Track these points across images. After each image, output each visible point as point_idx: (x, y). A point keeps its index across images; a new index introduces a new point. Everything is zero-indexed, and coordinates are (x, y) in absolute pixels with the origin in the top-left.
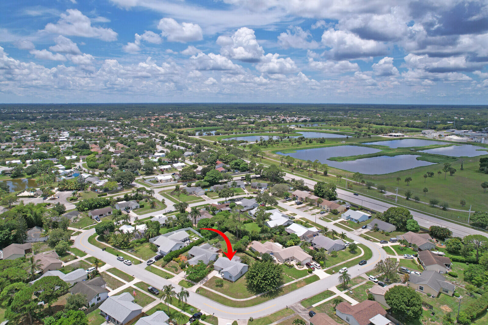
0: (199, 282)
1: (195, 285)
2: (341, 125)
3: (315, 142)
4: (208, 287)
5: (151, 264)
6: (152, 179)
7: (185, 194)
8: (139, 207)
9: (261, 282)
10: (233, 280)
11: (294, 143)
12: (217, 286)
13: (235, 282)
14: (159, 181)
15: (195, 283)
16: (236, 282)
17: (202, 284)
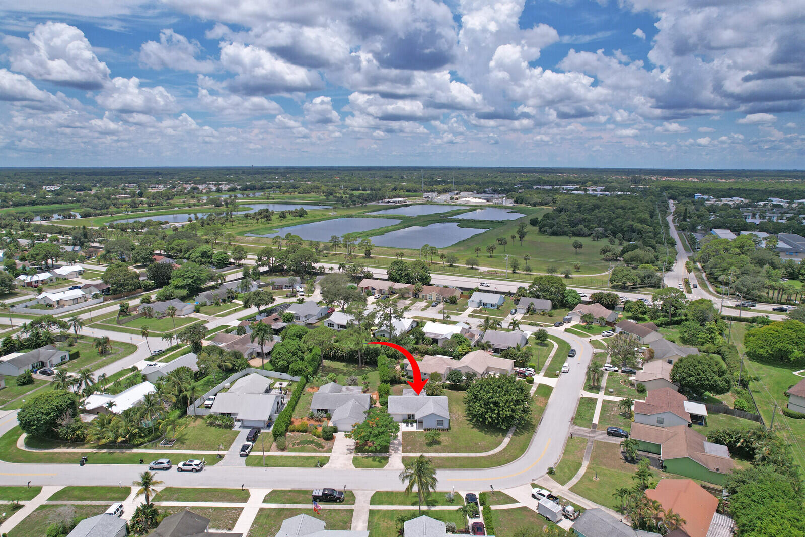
0: (391, 451)
2: (299, 193)
3: (289, 216)
5: (249, 452)
6: (29, 304)
7: (151, 317)
8: (68, 358)
11: (260, 220)
13: (450, 428)
14: (55, 304)
16: (453, 429)
17: (399, 452)
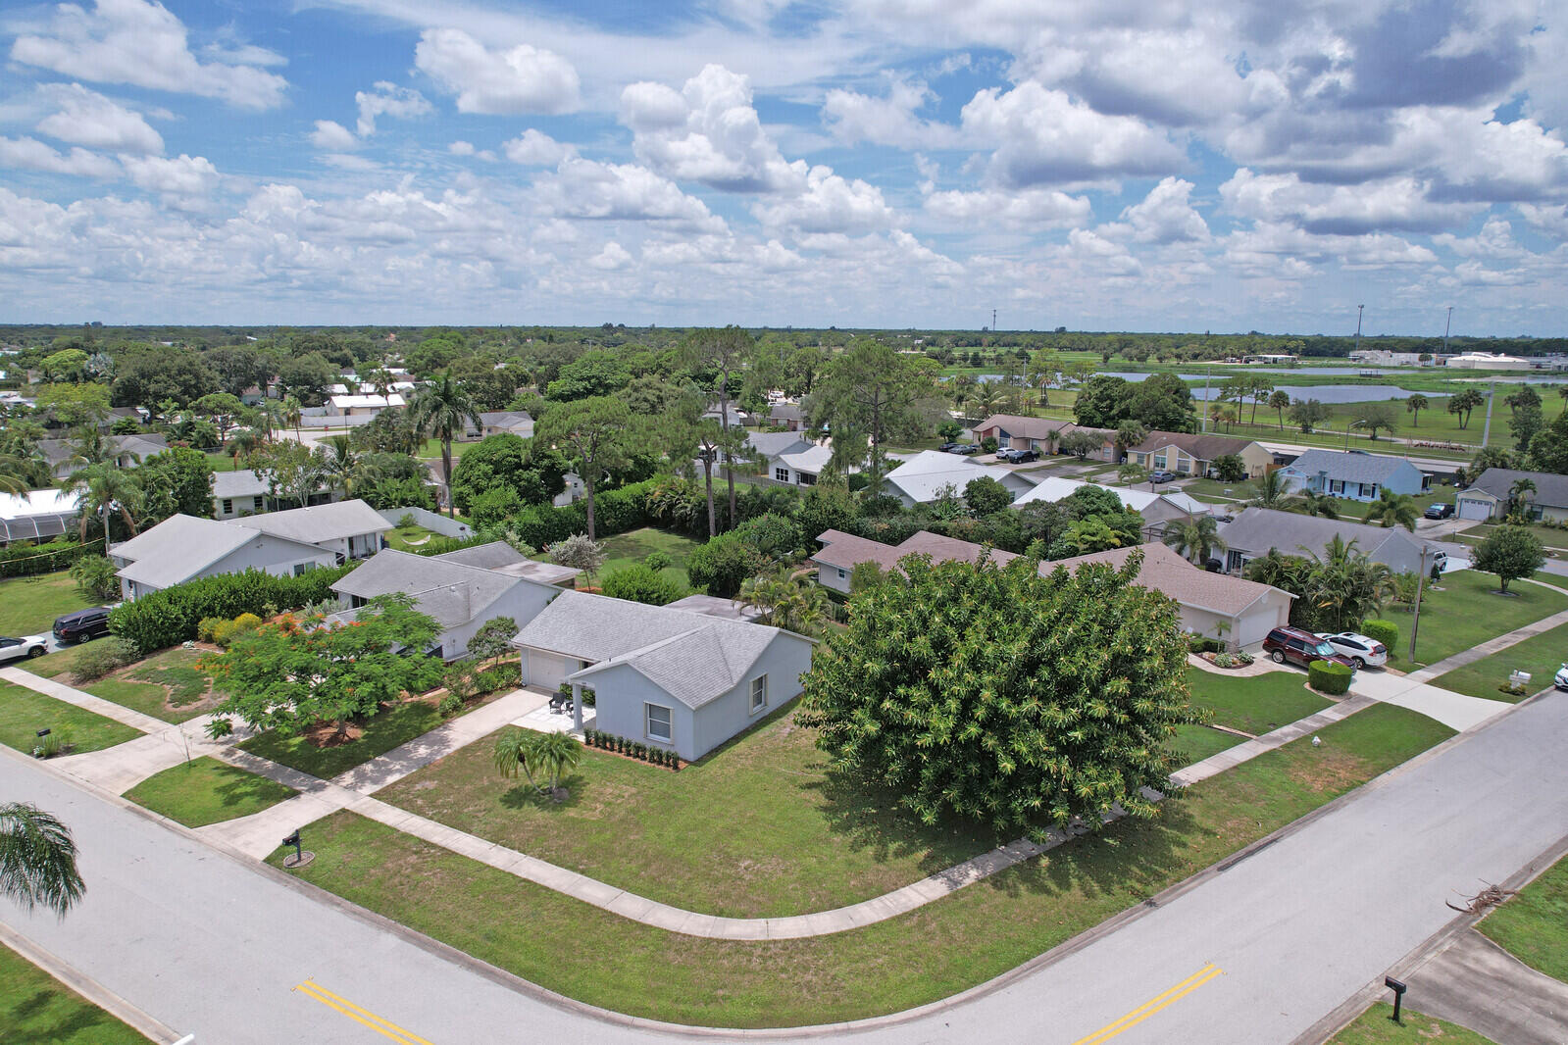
0: (348, 777)
1: (294, 794)
4: (420, 812)
9: (997, 723)
10: (684, 741)
12: (517, 798)
13: (700, 761)
15: (300, 782)
16: (713, 767)
17: (369, 788)
